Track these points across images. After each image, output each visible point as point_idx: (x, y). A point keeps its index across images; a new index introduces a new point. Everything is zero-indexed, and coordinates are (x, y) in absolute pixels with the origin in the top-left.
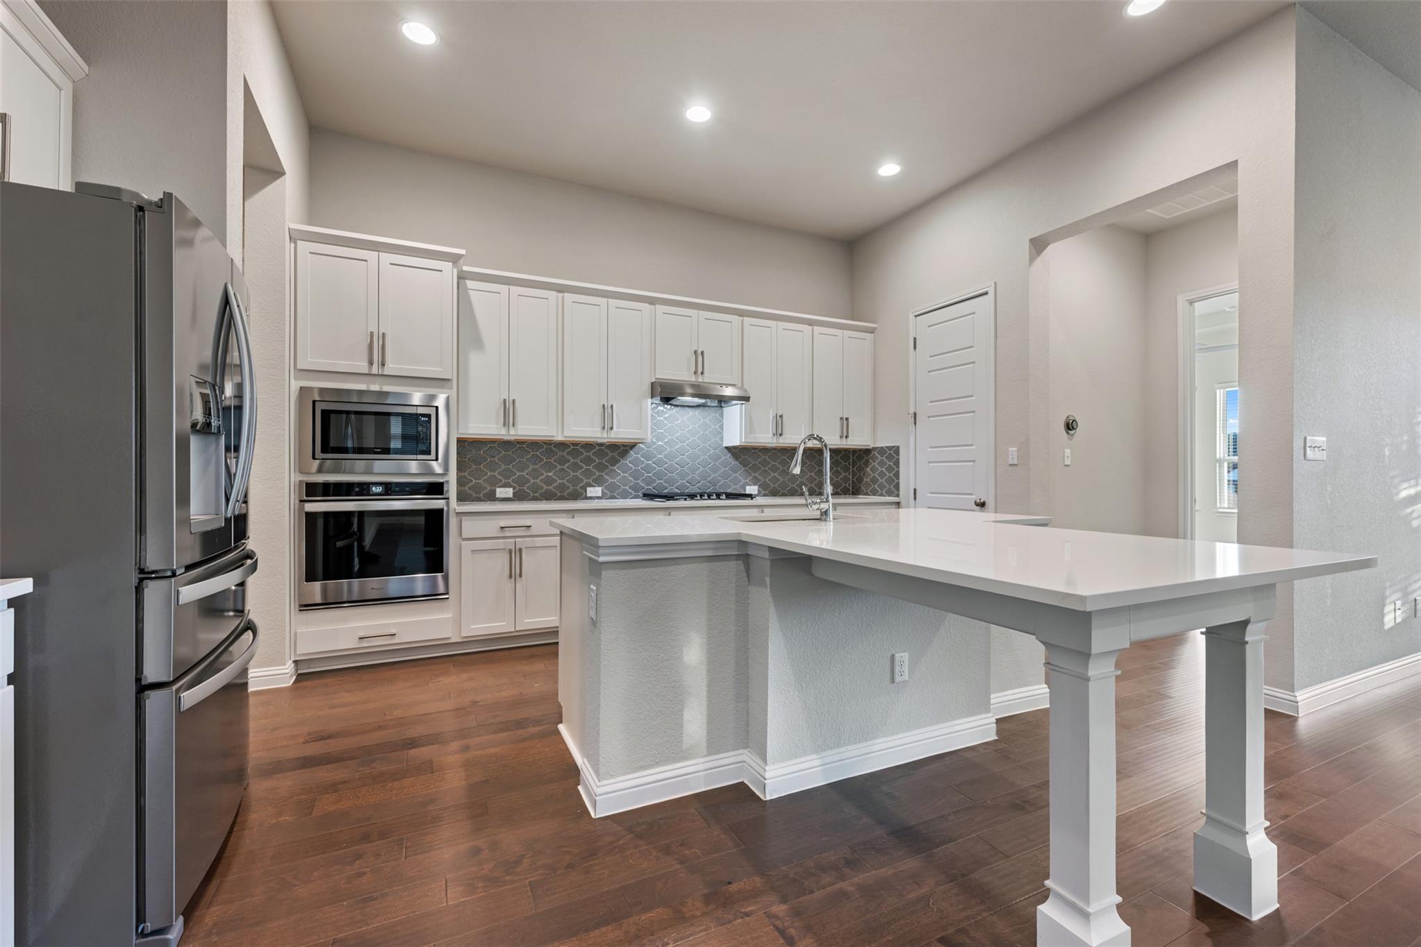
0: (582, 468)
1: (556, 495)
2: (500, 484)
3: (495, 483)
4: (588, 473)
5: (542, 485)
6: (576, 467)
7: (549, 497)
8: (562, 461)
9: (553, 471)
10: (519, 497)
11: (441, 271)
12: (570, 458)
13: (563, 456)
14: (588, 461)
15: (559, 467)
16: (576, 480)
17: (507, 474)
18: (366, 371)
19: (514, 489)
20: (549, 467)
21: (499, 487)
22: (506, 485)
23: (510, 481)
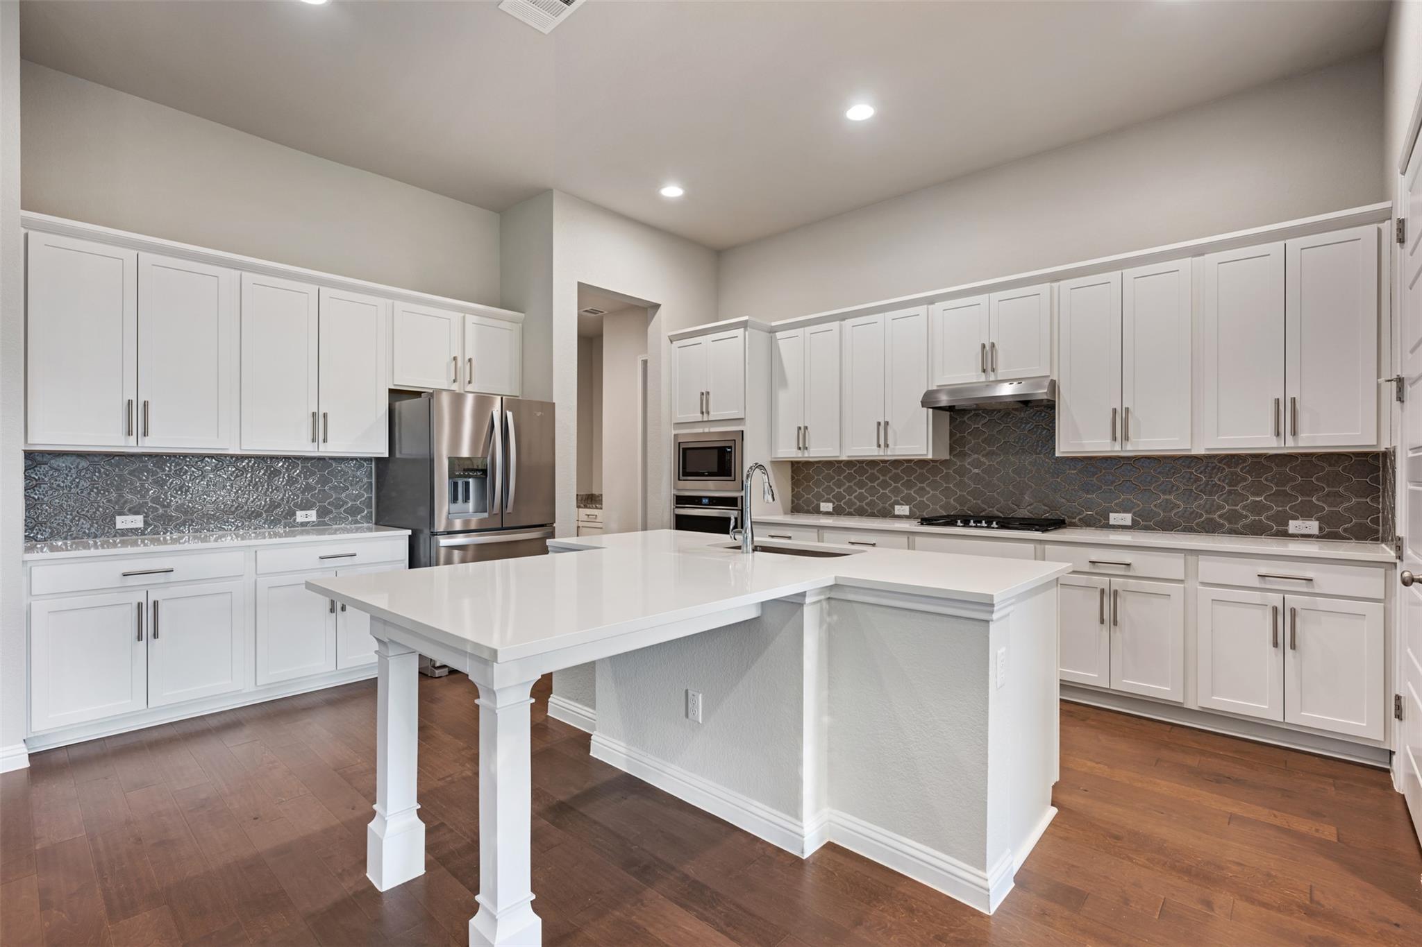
0: (891, 485)
1: (867, 511)
2: (823, 499)
3: (820, 498)
4: (896, 491)
5: (856, 501)
6: (884, 485)
7: (861, 513)
8: (873, 478)
9: (865, 489)
10: (837, 512)
11: (737, 337)
12: (880, 476)
13: (873, 474)
14: (896, 478)
15: (870, 484)
16: (884, 498)
17: (829, 490)
18: (701, 420)
19: (833, 504)
20: (861, 485)
21: (823, 502)
22: (828, 501)
23: (831, 496)
